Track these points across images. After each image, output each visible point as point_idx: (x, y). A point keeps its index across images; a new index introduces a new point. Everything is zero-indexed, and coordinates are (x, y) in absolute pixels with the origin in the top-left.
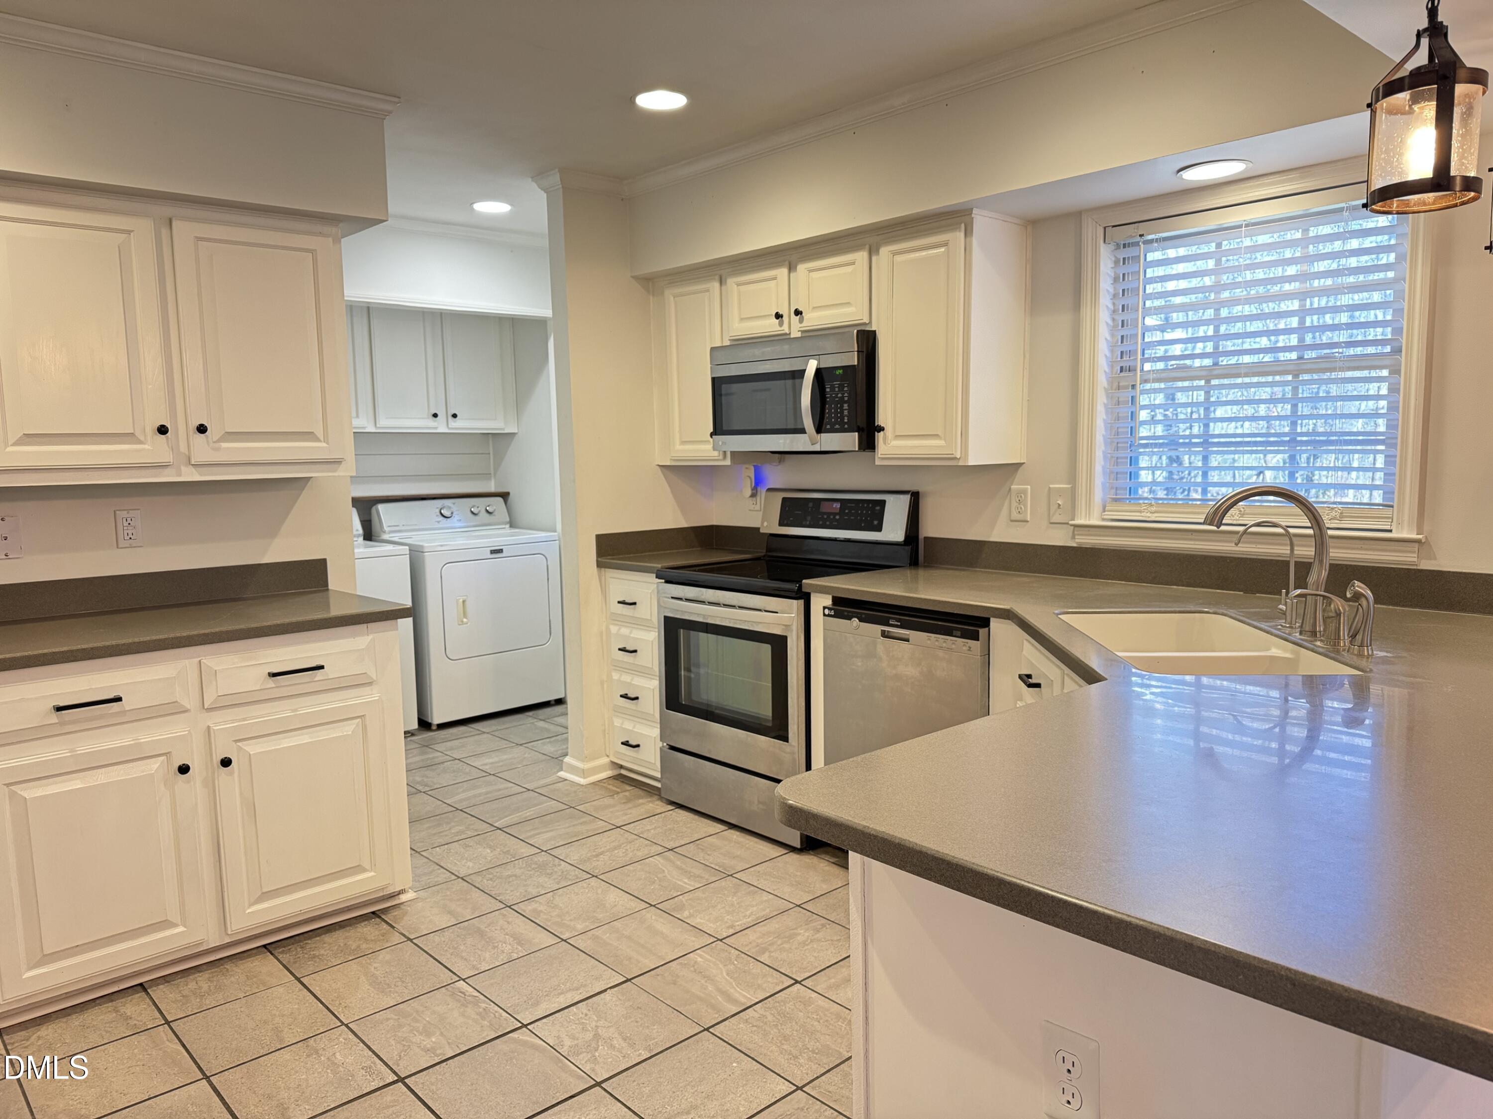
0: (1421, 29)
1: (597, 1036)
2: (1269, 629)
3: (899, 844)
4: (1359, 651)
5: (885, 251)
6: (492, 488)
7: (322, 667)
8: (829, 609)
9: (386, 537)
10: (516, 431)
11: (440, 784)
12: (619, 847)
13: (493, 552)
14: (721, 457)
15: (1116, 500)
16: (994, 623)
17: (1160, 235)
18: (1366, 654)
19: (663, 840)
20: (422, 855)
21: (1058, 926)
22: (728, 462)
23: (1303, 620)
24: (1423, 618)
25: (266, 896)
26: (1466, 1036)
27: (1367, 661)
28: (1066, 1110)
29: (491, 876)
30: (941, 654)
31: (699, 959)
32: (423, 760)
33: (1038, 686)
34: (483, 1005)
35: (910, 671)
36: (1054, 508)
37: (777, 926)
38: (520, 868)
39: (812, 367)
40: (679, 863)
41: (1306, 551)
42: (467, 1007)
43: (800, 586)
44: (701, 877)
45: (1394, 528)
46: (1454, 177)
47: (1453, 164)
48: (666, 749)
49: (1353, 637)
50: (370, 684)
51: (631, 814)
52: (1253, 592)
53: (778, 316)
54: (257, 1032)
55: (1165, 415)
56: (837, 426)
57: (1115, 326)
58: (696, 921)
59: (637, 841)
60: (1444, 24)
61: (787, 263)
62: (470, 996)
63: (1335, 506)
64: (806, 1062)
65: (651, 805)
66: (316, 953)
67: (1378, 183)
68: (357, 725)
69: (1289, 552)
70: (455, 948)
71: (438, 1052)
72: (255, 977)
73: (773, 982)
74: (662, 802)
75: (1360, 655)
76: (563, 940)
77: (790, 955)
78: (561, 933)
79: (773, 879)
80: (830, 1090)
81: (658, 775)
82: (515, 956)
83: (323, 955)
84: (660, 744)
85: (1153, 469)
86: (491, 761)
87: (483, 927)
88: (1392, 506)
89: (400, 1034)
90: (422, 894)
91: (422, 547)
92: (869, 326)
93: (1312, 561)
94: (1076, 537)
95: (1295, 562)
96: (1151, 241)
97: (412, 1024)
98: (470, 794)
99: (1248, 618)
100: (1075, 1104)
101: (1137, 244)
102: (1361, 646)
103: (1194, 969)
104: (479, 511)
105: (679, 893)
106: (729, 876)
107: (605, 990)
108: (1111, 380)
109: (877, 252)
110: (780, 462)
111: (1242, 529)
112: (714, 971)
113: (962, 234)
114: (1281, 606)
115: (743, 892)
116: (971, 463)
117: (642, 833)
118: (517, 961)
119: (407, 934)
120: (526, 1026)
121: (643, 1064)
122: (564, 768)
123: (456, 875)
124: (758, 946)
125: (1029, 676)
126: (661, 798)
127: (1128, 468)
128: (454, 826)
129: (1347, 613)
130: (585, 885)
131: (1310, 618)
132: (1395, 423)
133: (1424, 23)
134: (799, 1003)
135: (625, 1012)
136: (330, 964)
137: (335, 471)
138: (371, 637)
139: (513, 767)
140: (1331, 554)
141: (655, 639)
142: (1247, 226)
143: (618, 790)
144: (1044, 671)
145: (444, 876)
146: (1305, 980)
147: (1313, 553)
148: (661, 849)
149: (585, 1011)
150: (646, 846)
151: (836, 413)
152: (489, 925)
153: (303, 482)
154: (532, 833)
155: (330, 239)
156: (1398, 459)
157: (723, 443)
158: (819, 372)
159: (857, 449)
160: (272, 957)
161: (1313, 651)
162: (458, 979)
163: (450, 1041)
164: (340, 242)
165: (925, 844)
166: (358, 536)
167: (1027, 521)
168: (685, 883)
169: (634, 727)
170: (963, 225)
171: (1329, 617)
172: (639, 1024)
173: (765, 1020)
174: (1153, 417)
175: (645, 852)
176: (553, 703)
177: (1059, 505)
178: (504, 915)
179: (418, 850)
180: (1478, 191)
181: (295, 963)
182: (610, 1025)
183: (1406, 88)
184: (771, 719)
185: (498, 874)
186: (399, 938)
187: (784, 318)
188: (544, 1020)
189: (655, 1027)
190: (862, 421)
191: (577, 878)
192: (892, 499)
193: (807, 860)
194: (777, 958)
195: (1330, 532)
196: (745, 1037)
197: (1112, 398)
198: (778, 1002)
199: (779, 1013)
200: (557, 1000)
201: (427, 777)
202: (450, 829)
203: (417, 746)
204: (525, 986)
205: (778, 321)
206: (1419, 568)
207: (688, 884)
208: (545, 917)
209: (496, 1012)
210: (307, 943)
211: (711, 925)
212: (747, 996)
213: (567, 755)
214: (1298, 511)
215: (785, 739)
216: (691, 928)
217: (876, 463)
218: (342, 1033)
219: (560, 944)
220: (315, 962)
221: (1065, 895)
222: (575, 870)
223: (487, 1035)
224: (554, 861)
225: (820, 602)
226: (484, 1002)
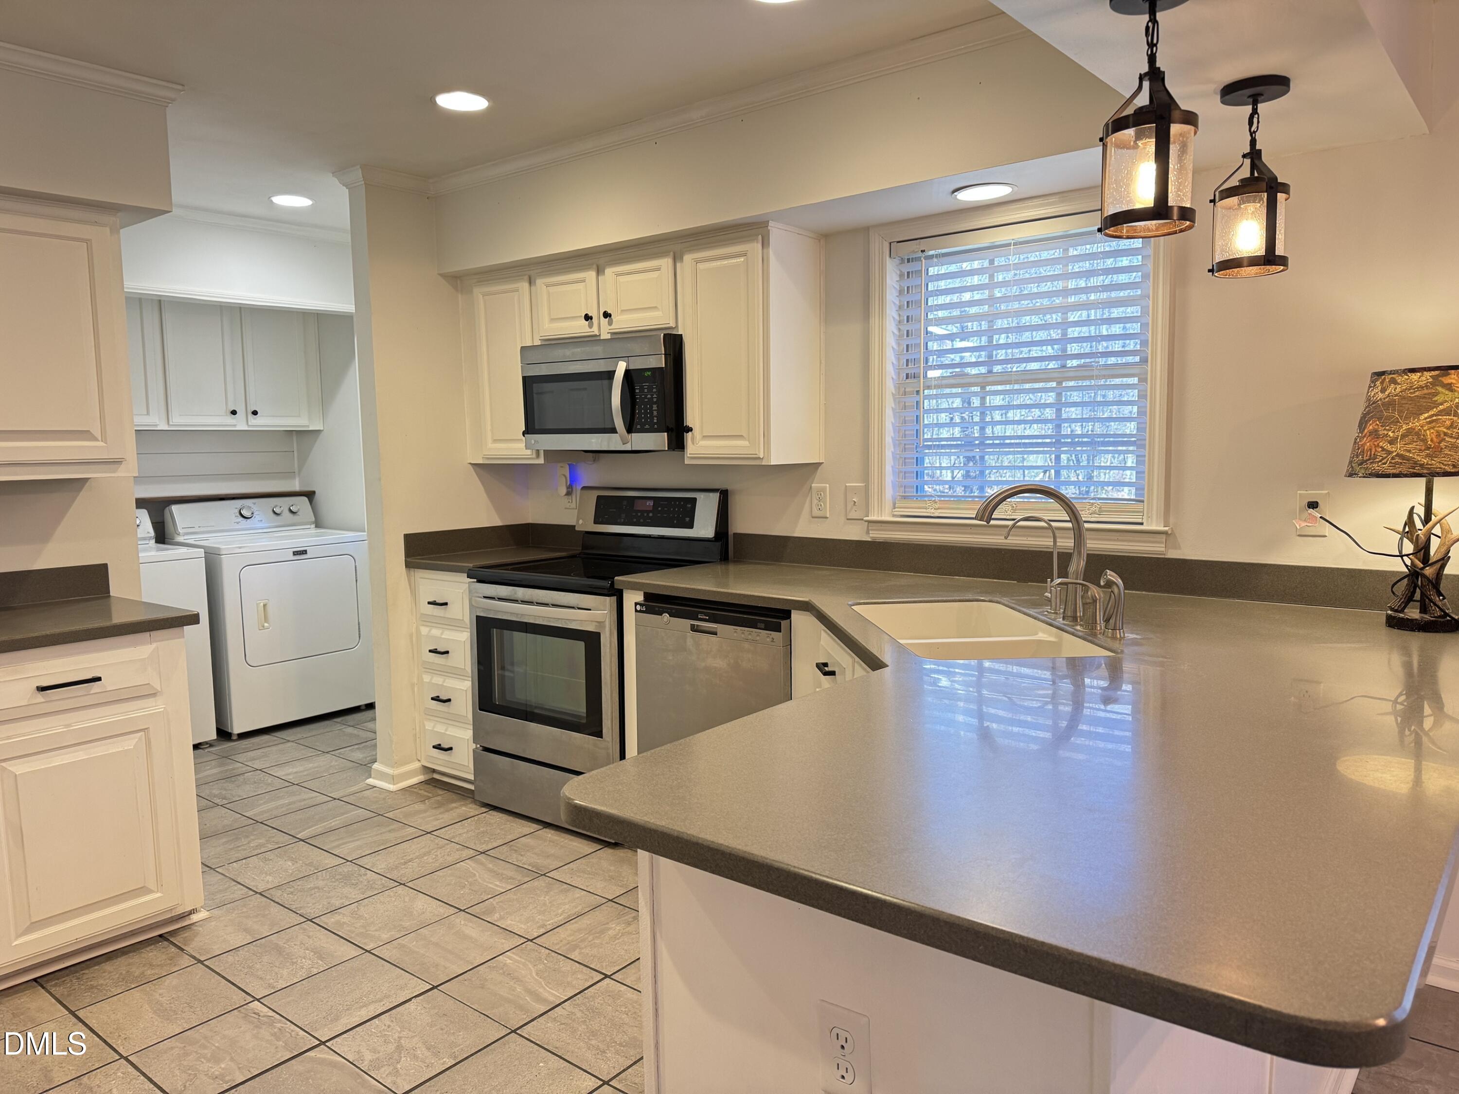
0: (1142, 73)
1: (399, 1048)
2: (1037, 615)
3: (678, 837)
4: (1113, 634)
5: (688, 258)
6: (296, 486)
7: (99, 679)
8: (641, 605)
9: (180, 539)
10: (322, 429)
11: (240, 796)
12: (429, 853)
13: (295, 553)
14: (534, 456)
15: (905, 497)
16: (795, 616)
17: (940, 251)
18: (1118, 637)
19: (475, 844)
20: (217, 872)
21: (821, 908)
22: (541, 461)
23: (1065, 606)
24: (1170, 602)
25: (34, 926)
26: (1169, 988)
27: (1120, 643)
28: (841, 1085)
29: (292, 890)
30: (746, 645)
31: (509, 961)
32: (221, 772)
33: (832, 673)
34: (279, 1025)
35: (719, 663)
36: (850, 505)
37: (589, 922)
38: (323, 880)
39: (621, 368)
40: (491, 866)
41: (1066, 543)
42: (260, 1028)
43: (613, 584)
44: (514, 879)
45: (1144, 521)
46: (1172, 207)
47: (1170, 195)
48: (480, 751)
49: (1107, 621)
50: (154, 695)
51: (442, 818)
52: (1026, 581)
53: (588, 318)
54: (23, 1074)
55: (962, 418)
56: (647, 427)
57: (901, 336)
58: (507, 923)
59: (448, 846)
60: (1162, 69)
61: (595, 266)
62: (264, 1016)
63: (1094, 501)
64: (614, 1056)
65: (464, 808)
66: (94, 983)
67: (1110, 210)
68: (140, 739)
69: (1052, 544)
70: (250, 968)
71: (227, 1078)
72: (22, 1014)
73: (583, 978)
74: (476, 804)
75: (1114, 638)
76: (367, 951)
77: (601, 950)
78: (365, 944)
79: (586, 876)
80: (636, 1082)
81: (471, 777)
82: (315, 971)
83: (102, 985)
84: (474, 746)
85: (952, 468)
86: (295, 770)
87: (281, 943)
88: (1143, 501)
89: (185, 1063)
90: (216, 912)
91: (219, 549)
92: (675, 330)
93: (1072, 551)
94: (870, 532)
95: (1058, 552)
96: (932, 257)
97: (199, 1051)
98: (272, 805)
99: (1019, 605)
100: (849, 1078)
101: (918, 259)
102: (1114, 629)
103: (941, 942)
104: (282, 511)
105: (490, 896)
106: (542, 875)
107: (410, 1000)
108: (898, 387)
109: (681, 259)
110: (594, 461)
111: (1011, 523)
112: (523, 972)
113: (760, 245)
114: (1046, 594)
115: (556, 891)
116: (773, 462)
117: (454, 837)
118: (317, 976)
119: (197, 956)
120: (324, 1043)
121: (447, 1072)
122: (372, 776)
123: (254, 891)
124: (568, 943)
125: (826, 665)
126: (475, 801)
127: (914, 468)
128: (253, 840)
129: (1102, 600)
130: (392, 894)
131: (1071, 604)
132: (1143, 426)
133: (1145, 68)
134: (608, 998)
135: (430, 1020)
136: (110, 994)
137: (114, 472)
138: (154, 645)
139: (319, 776)
140: (1088, 545)
141: (468, 638)
142: (1015, 244)
143: (430, 795)
144: (838, 660)
145: (240, 892)
146: (1035, 946)
147: (1073, 544)
148: (471, 853)
149: (388, 1023)
150: (457, 850)
151: (646, 413)
152: (288, 941)
153: (79, 483)
154: (337, 843)
155: (108, 229)
156: (1147, 459)
157: (535, 441)
158: (628, 373)
159: (667, 449)
160: (43, 991)
161: (1073, 634)
162: (252, 999)
163: (240, 1066)
164: (119, 232)
165: (702, 835)
166: (150, 539)
167: (827, 518)
168: (497, 886)
169: (446, 730)
170: (760, 237)
171: (1087, 604)
172: (444, 1031)
173: (574, 1017)
174: (952, 419)
175: (456, 856)
176: (363, 708)
177: (855, 502)
178: (305, 929)
179: (213, 867)
180: (1193, 221)
181: (69, 995)
182: (415, 1034)
183: (1131, 125)
184: (585, 715)
185: (299, 887)
186: (190, 961)
187: (593, 320)
188: (345, 1035)
189: (461, 1033)
190: (671, 422)
191: (384, 887)
192: (702, 496)
193: (622, 854)
194: (588, 954)
195: (1086, 525)
196: (553, 1036)
197: (899, 402)
198: (588, 999)
199: (588, 1010)
200: (359, 1013)
201: (226, 790)
202: (248, 843)
203: (216, 757)
204: (325, 1001)
205: (587, 322)
206: (1166, 557)
207: (498, 886)
208: (348, 928)
209: (292, 1031)
210: (84, 973)
211: (523, 926)
212: (556, 994)
213: (376, 762)
214: (1057, 506)
215: (599, 734)
216: (502, 931)
217: (686, 463)
218: (120, 1066)
219: (364, 956)
220: (93, 993)
221: (827, 877)
222: (381, 879)
223: (282, 1057)
224: (359, 870)
225: (632, 599)
226: (280, 1022)
